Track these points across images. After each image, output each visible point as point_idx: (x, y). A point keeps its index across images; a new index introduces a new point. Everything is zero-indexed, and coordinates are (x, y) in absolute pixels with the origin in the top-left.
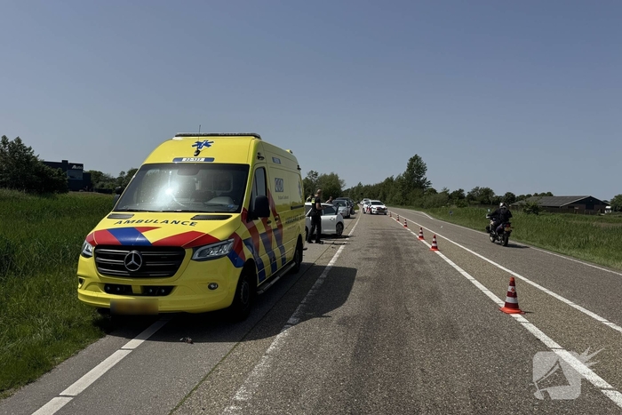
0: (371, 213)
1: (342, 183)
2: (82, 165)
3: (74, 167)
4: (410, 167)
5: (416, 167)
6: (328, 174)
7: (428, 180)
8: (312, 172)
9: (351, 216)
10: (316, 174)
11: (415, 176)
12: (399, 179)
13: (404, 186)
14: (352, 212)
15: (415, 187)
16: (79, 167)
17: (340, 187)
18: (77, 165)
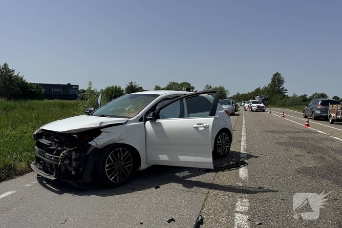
0: (252, 110)
1: (227, 92)
2: (78, 86)
3: (74, 87)
4: (273, 80)
5: (277, 80)
6: (218, 87)
7: (285, 88)
8: (208, 85)
9: (236, 113)
10: (211, 87)
11: (277, 86)
12: (266, 89)
13: (269, 93)
14: (236, 110)
15: (276, 93)
16: (76, 87)
17: (226, 95)
18: (75, 86)
